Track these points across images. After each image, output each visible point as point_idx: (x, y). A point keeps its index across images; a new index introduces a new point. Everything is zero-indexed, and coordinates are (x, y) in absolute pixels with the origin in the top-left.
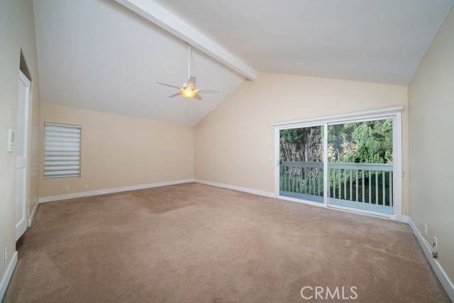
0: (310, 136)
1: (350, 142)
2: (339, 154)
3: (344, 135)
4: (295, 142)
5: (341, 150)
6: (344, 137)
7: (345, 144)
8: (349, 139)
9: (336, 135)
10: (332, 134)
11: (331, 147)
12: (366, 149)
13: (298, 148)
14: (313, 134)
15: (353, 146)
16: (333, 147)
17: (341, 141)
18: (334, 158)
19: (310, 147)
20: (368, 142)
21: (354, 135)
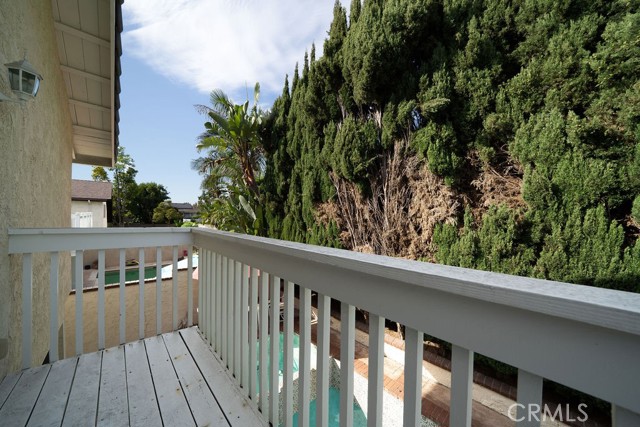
0: (395, 161)
1: (501, 171)
2: (467, 209)
3: (483, 152)
4: (357, 179)
5: (475, 197)
6: (483, 158)
7: (487, 179)
8: (499, 162)
9: (462, 153)
10: (448, 152)
11: (445, 191)
12: (557, 191)
13: (367, 194)
14: (401, 154)
15: (511, 183)
16: (453, 188)
17: (476, 172)
18: (452, 221)
19: (394, 192)
20: (561, 167)
21: (514, 149)
